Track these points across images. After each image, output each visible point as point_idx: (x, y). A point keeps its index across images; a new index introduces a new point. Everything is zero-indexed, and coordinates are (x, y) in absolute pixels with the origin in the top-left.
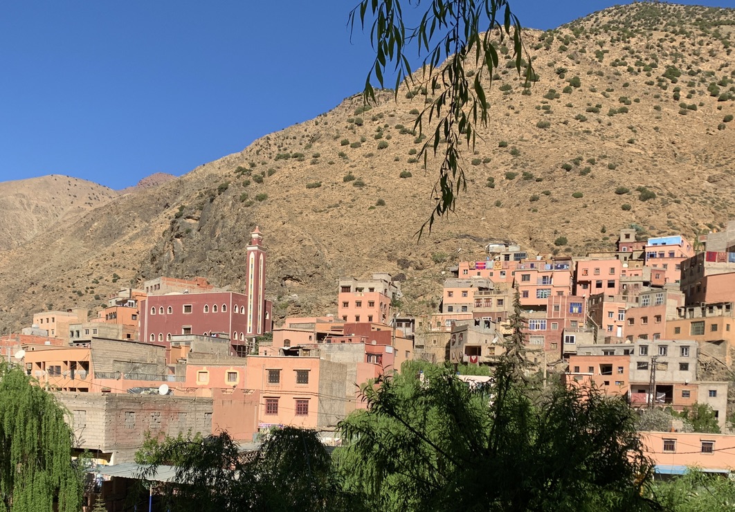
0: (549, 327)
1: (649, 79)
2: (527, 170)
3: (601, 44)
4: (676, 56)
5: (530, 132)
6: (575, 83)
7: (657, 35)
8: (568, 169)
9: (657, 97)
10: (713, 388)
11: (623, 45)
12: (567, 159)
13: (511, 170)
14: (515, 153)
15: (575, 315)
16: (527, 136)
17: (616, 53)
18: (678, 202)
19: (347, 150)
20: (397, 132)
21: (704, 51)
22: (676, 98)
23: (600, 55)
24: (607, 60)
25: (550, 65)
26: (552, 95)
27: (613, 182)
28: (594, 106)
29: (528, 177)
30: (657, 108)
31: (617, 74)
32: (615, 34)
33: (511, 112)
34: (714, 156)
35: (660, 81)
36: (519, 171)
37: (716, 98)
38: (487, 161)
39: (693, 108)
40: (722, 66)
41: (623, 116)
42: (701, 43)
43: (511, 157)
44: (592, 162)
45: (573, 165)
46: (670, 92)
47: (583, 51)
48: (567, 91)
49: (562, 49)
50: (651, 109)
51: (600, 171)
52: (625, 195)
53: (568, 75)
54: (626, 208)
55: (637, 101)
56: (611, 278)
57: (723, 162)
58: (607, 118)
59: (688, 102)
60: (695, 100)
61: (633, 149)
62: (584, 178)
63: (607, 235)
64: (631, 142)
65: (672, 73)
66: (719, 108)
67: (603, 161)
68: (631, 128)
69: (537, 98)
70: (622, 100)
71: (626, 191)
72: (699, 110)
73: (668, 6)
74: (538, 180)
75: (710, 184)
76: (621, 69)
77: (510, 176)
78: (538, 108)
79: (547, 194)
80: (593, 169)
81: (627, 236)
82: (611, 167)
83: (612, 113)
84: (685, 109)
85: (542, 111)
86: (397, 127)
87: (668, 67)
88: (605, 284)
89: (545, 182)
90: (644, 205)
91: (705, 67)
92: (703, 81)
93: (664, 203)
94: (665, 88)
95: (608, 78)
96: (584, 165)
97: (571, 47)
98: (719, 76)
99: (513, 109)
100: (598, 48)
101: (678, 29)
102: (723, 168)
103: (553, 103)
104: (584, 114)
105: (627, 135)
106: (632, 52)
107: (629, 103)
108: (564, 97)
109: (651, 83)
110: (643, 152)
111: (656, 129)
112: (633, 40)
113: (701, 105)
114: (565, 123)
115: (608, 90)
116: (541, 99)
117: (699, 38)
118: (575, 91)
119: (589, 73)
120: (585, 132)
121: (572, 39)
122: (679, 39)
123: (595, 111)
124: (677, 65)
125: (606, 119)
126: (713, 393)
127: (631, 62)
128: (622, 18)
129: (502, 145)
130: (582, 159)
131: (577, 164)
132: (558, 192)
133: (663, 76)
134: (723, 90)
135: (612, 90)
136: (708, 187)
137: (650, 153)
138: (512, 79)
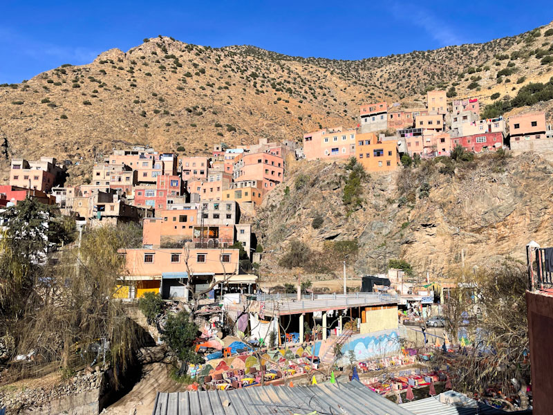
0: (157, 195)
1: (242, 76)
2: (166, 110)
3: (219, 56)
4: (257, 69)
5: (172, 91)
6: (203, 71)
7: (249, 58)
8: (190, 111)
9: (245, 84)
11: (231, 58)
12: (190, 106)
13: (157, 109)
14: (161, 100)
15: (174, 187)
16: (170, 93)
17: (227, 61)
18: (248, 134)
19: (51, 86)
20: (89, 80)
21: (272, 69)
22: (255, 86)
23: (218, 61)
24: (222, 64)
25: (190, 61)
26: (189, 75)
27: (214, 121)
28: (211, 83)
29: (167, 113)
30: (245, 90)
31: (226, 71)
33: (163, 80)
35: (248, 78)
36: (162, 110)
37: (275, 90)
38: (144, 102)
39: (263, 92)
40: (280, 77)
41: (226, 91)
42: (270, 65)
43: (159, 102)
44: (204, 109)
45: (193, 110)
46: (252, 83)
49: (197, 54)
50: (241, 90)
51: (208, 114)
52: (220, 128)
53: (200, 68)
54: (221, 135)
55: (234, 84)
59: (260, 89)
60: (264, 89)
61: (229, 106)
62: (199, 117)
64: (228, 103)
65: (254, 75)
66: (275, 94)
67: (210, 109)
68: (229, 97)
70: (227, 83)
71: (221, 126)
72: (266, 93)
74: (172, 115)
76: (228, 69)
77: (156, 112)
78: (180, 80)
79: (176, 123)
80: (204, 113)
81: (217, 148)
82: (214, 113)
83: (220, 88)
84: (258, 92)
85: (181, 82)
86: (90, 78)
87: (252, 72)
89: (176, 117)
90: (230, 133)
91: (272, 76)
92: (269, 81)
93: (240, 133)
94: (249, 81)
95: (221, 72)
96: (199, 110)
97: (202, 54)
98: (278, 81)
99: (165, 78)
100: (217, 57)
103: (188, 79)
104: (205, 86)
105: (226, 99)
106: (235, 63)
107: (230, 85)
108: (195, 77)
109: (243, 78)
110: (234, 109)
111: (242, 99)
113: (267, 91)
114: (194, 89)
115: (220, 78)
116: (182, 76)
117: (269, 63)
118: (202, 75)
119: (211, 68)
120: (204, 95)
121: (203, 51)
122: (260, 61)
123: (211, 86)
124: (257, 73)
125: (217, 91)
127: (234, 67)
129: (155, 95)
130: (198, 108)
131: (195, 109)
132: (183, 123)
133: (250, 76)
134: (278, 87)
135: (222, 78)
136: (265, 129)
137: (238, 110)
138: (167, 64)
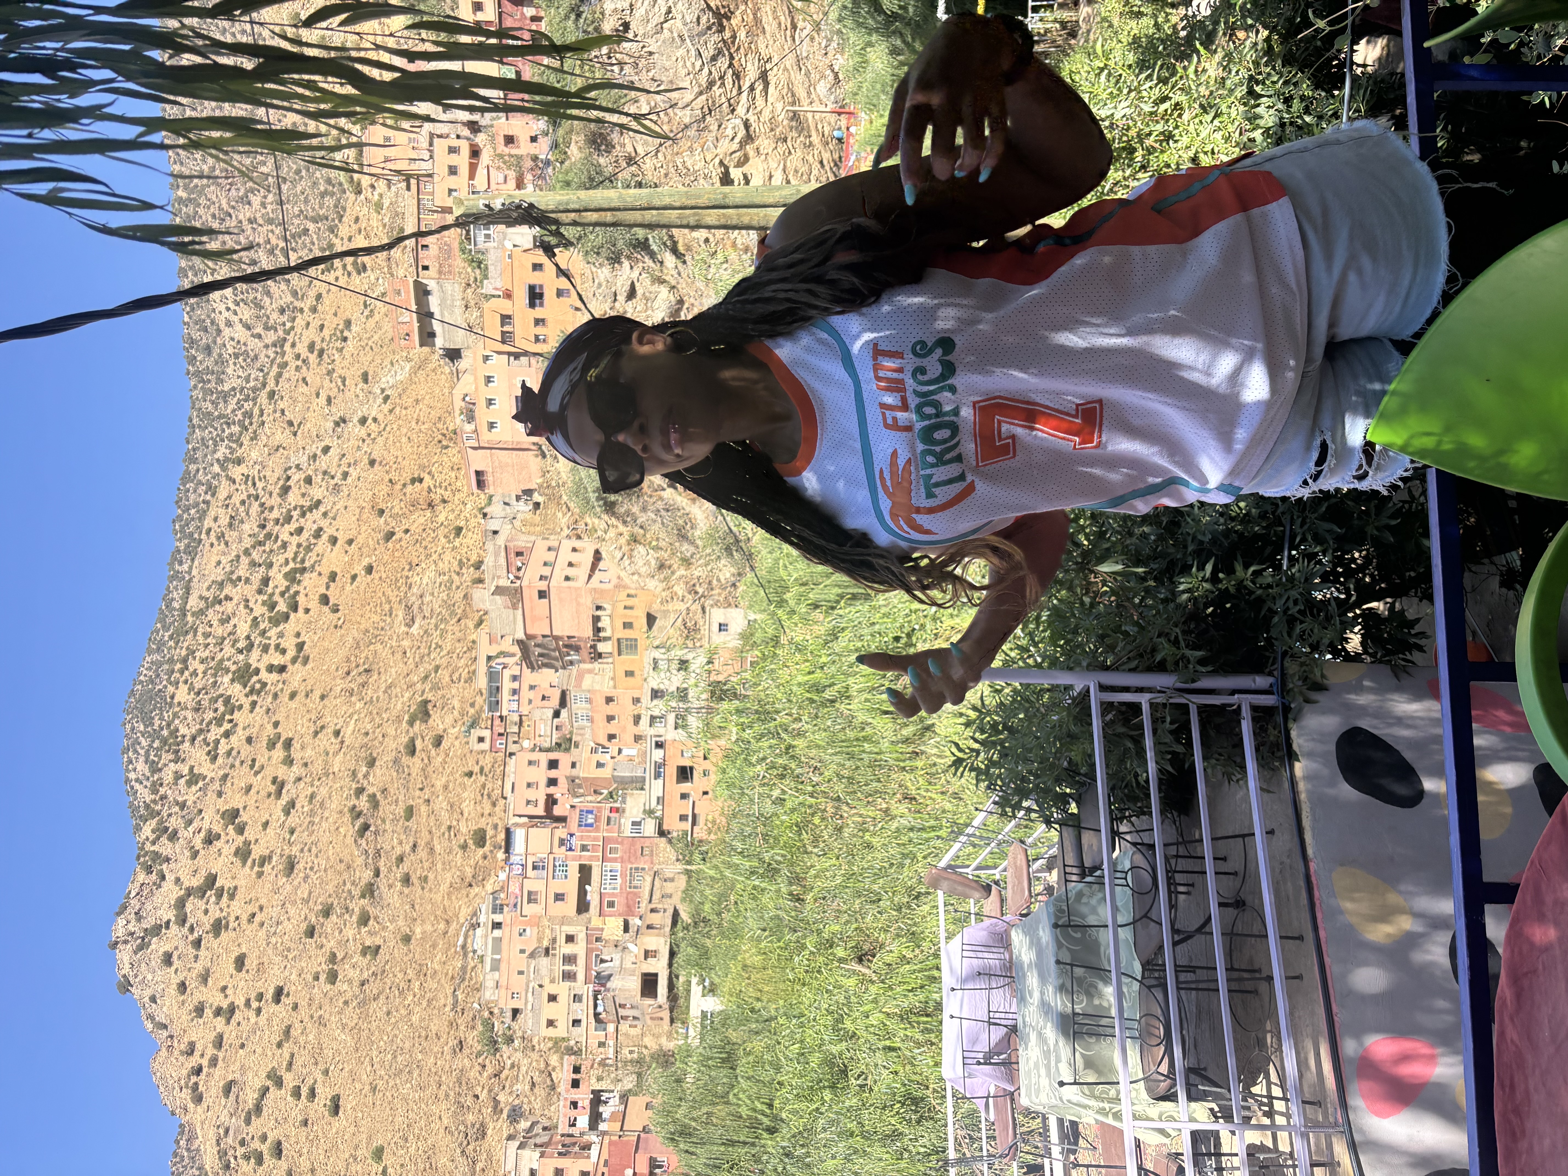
0: (615, 860)
1: (247, 706)
2: (356, 892)
3: (178, 776)
4: (220, 669)
5: (296, 889)
6: (232, 815)
7: (182, 695)
8: (366, 827)
9: (276, 696)
10: (715, 628)
11: (187, 744)
12: (349, 830)
13: (355, 918)
14: (327, 912)
15: (597, 819)
16: (303, 893)
17: (197, 756)
18: (437, 668)
20: (256, 1122)
21: (219, 631)
22: (282, 669)
23: (194, 778)
24: (206, 768)
25: (195, 855)
26: (243, 853)
27: (396, 761)
28: (273, 788)
29: (369, 891)
30: (293, 696)
31: (229, 753)
32: (166, 757)
33: (257, 919)
34: (376, 618)
35: (252, 692)
36: (357, 905)
37: (292, 615)
38: (333, 958)
39: (300, 646)
40: (247, 607)
41: (296, 745)
42: (207, 635)
43: (334, 918)
44: (360, 791)
45: (361, 820)
46: (271, 678)
47: (183, 805)
48: (241, 830)
49: (173, 837)
50: (293, 704)
51: (375, 782)
52: (418, 742)
53: (217, 828)
54: (438, 741)
55: (276, 724)
56: (544, 764)
57: (387, 607)
58: (294, 768)
59: (291, 653)
60: (290, 643)
61: (348, 732)
62: (382, 802)
63: (476, 769)
64: (337, 733)
65: (244, 675)
66: (307, 611)
67: (360, 776)
68: (316, 733)
69: (245, 875)
70: (271, 745)
71: (412, 741)
72: (305, 637)
73: (142, 678)
74: (377, 874)
75: (416, 625)
76: (223, 748)
77: (364, 920)
78: (260, 875)
79: (400, 859)
80: (371, 790)
81: (481, 740)
82: (371, 763)
83: (289, 761)
84: (301, 658)
85: (266, 867)
86: (248, 1121)
87: (233, 681)
88: (553, 773)
89: (381, 864)
90: (435, 715)
91: (243, 629)
92: (263, 633)
93: (436, 687)
94: (264, 685)
95: (233, 766)
96: (363, 803)
97: (174, 823)
98: (259, 610)
99: (253, 915)
100: (182, 781)
101: (178, 666)
102: (395, 606)
103: (257, 852)
104: (282, 803)
105: (326, 740)
106: (201, 731)
107: (279, 736)
108: (250, 835)
109: (254, 704)
110: (356, 717)
111: (323, 697)
112: (183, 730)
113: (298, 635)
114: (292, 832)
115: (252, 767)
116: (247, 870)
117: (201, 639)
118: (244, 817)
119: (220, 794)
120: (310, 802)
121: (161, 822)
122: (194, 664)
123: (282, 785)
124: (233, 668)
125: (296, 770)
126: (722, 627)
127: (215, 732)
128: (144, 743)
129: (311, 932)
130: (354, 807)
131: (359, 815)
132: (401, 843)
133: (245, 686)
134: (282, 607)
135: (254, 760)
136: (421, 627)
137: (359, 705)
138: (205, 919)
